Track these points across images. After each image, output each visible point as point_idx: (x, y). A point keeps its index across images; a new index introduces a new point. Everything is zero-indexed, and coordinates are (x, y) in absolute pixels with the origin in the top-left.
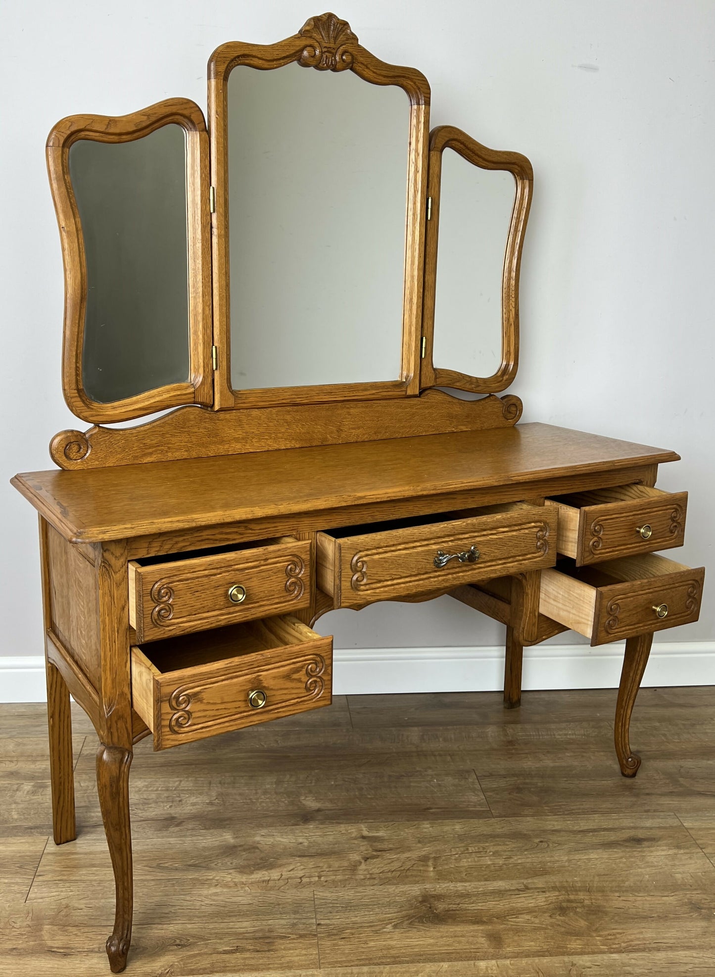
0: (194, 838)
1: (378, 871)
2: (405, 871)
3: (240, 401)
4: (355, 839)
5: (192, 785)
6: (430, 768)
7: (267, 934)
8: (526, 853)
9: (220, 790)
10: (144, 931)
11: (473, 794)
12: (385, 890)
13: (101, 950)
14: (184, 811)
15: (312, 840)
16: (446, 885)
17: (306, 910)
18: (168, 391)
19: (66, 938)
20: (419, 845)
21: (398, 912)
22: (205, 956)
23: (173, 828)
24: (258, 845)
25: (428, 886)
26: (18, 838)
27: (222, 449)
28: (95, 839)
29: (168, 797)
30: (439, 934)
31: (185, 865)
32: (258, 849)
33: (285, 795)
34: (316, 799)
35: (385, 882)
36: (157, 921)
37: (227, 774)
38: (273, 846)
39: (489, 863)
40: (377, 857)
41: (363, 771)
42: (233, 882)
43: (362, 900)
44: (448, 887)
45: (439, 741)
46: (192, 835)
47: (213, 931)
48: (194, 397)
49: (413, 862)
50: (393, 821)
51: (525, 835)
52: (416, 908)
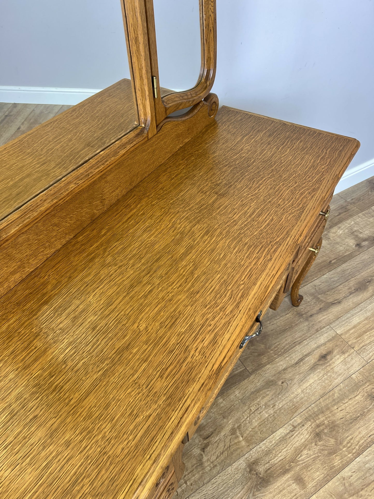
1: (215, 457)
2: (229, 449)
8: (280, 397)
12: (227, 474)
16: (255, 449)
21: (243, 489)
25: (246, 456)
30: (272, 495)
35: (223, 465)
39: (267, 416)
51: (272, 381)
52: (250, 478)
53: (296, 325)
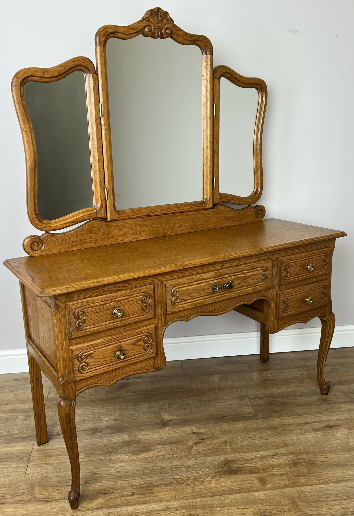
0: (108, 438)
1: (202, 450)
2: (216, 449)
3: (121, 216)
4: (190, 434)
5: (105, 411)
6: (225, 395)
7: (149, 485)
8: (275, 436)
9: (120, 413)
10: (86, 487)
11: (247, 407)
12: (206, 459)
13: (65, 498)
14: (102, 425)
15: (168, 436)
16: (236, 455)
17: (167, 471)
18: (83, 212)
19: (47, 493)
20: (222, 435)
21: (213, 470)
22: (118, 498)
23: (98, 434)
24: (141, 440)
25: (227, 456)
26: (18, 443)
27: (113, 241)
28: (58, 442)
29: (94, 418)
30: (235, 480)
31: (105, 453)
32: (141, 442)
33: (153, 414)
34: (169, 415)
35: (206, 455)
36: (92, 482)
37: (123, 404)
38: (149, 440)
39: (257, 442)
40: (201, 443)
41: (191, 399)
42: (130, 459)
43: (195, 465)
44: (238, 456)
45: (229, 381)
46: (107, 437)
47: (121, 485)
48: (97, 215)
49: (220, 444)
50: (208, 424)
51: (274, 427)
52: (222, 467)
53: (317, 404)
